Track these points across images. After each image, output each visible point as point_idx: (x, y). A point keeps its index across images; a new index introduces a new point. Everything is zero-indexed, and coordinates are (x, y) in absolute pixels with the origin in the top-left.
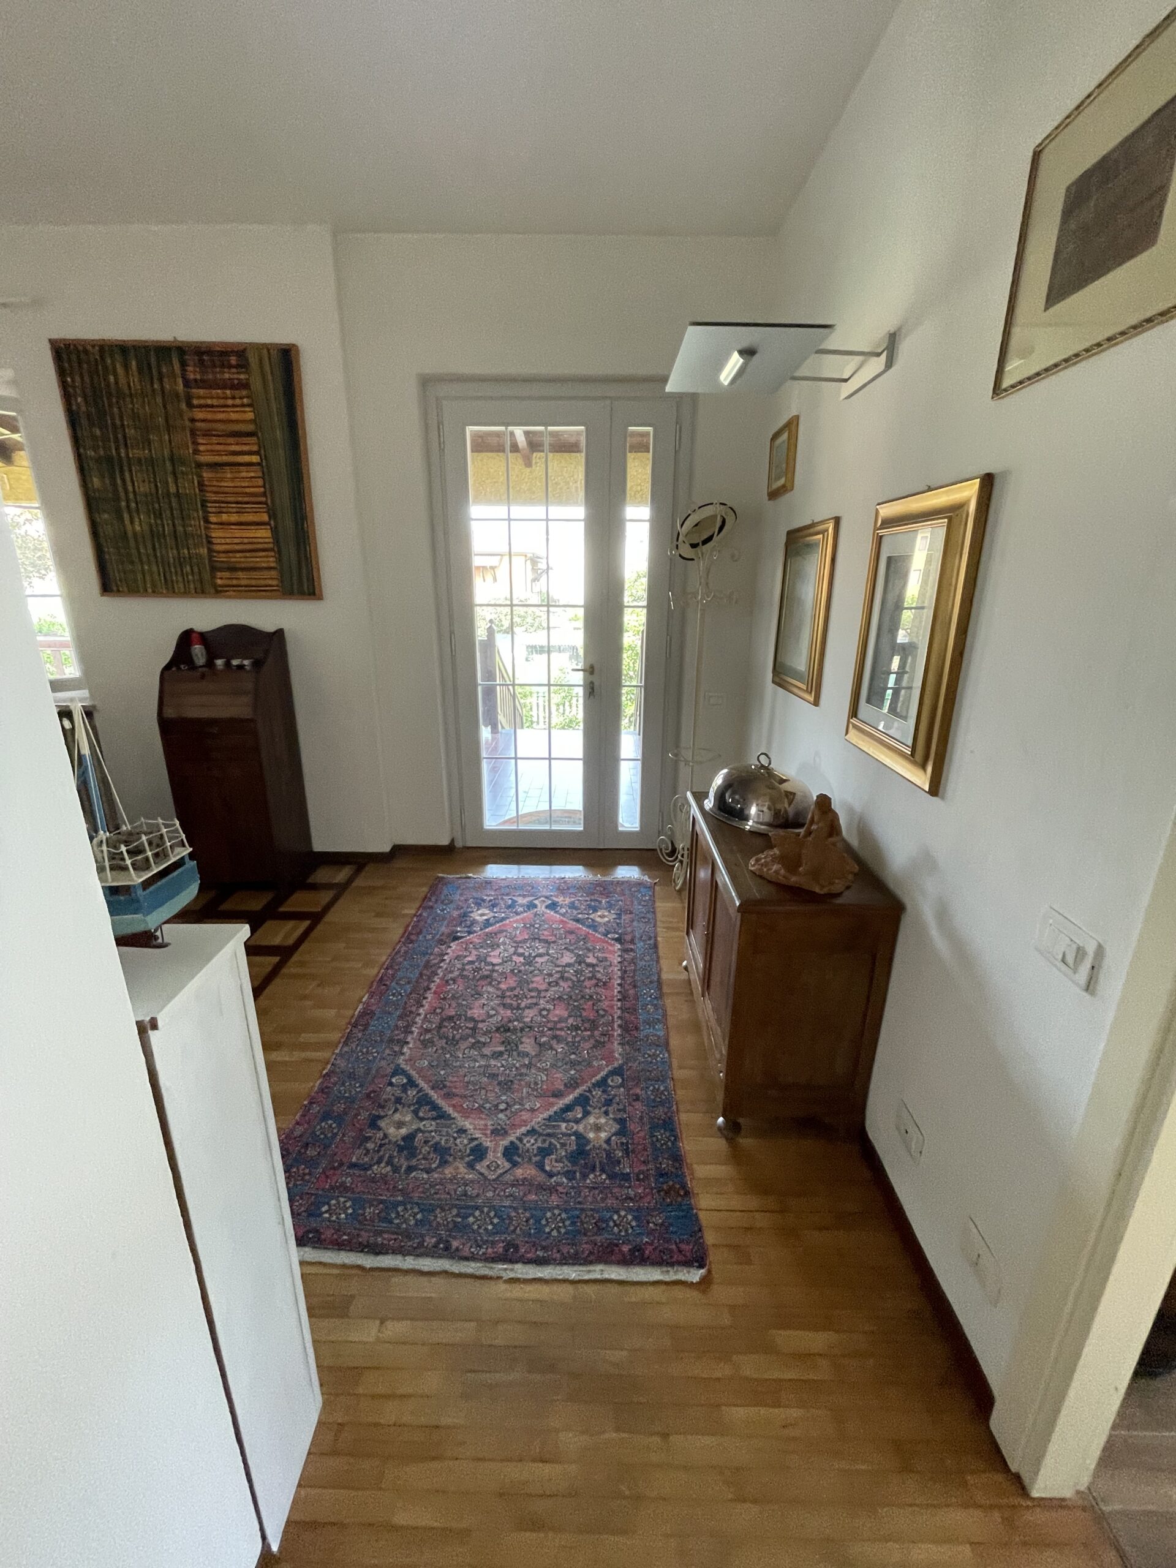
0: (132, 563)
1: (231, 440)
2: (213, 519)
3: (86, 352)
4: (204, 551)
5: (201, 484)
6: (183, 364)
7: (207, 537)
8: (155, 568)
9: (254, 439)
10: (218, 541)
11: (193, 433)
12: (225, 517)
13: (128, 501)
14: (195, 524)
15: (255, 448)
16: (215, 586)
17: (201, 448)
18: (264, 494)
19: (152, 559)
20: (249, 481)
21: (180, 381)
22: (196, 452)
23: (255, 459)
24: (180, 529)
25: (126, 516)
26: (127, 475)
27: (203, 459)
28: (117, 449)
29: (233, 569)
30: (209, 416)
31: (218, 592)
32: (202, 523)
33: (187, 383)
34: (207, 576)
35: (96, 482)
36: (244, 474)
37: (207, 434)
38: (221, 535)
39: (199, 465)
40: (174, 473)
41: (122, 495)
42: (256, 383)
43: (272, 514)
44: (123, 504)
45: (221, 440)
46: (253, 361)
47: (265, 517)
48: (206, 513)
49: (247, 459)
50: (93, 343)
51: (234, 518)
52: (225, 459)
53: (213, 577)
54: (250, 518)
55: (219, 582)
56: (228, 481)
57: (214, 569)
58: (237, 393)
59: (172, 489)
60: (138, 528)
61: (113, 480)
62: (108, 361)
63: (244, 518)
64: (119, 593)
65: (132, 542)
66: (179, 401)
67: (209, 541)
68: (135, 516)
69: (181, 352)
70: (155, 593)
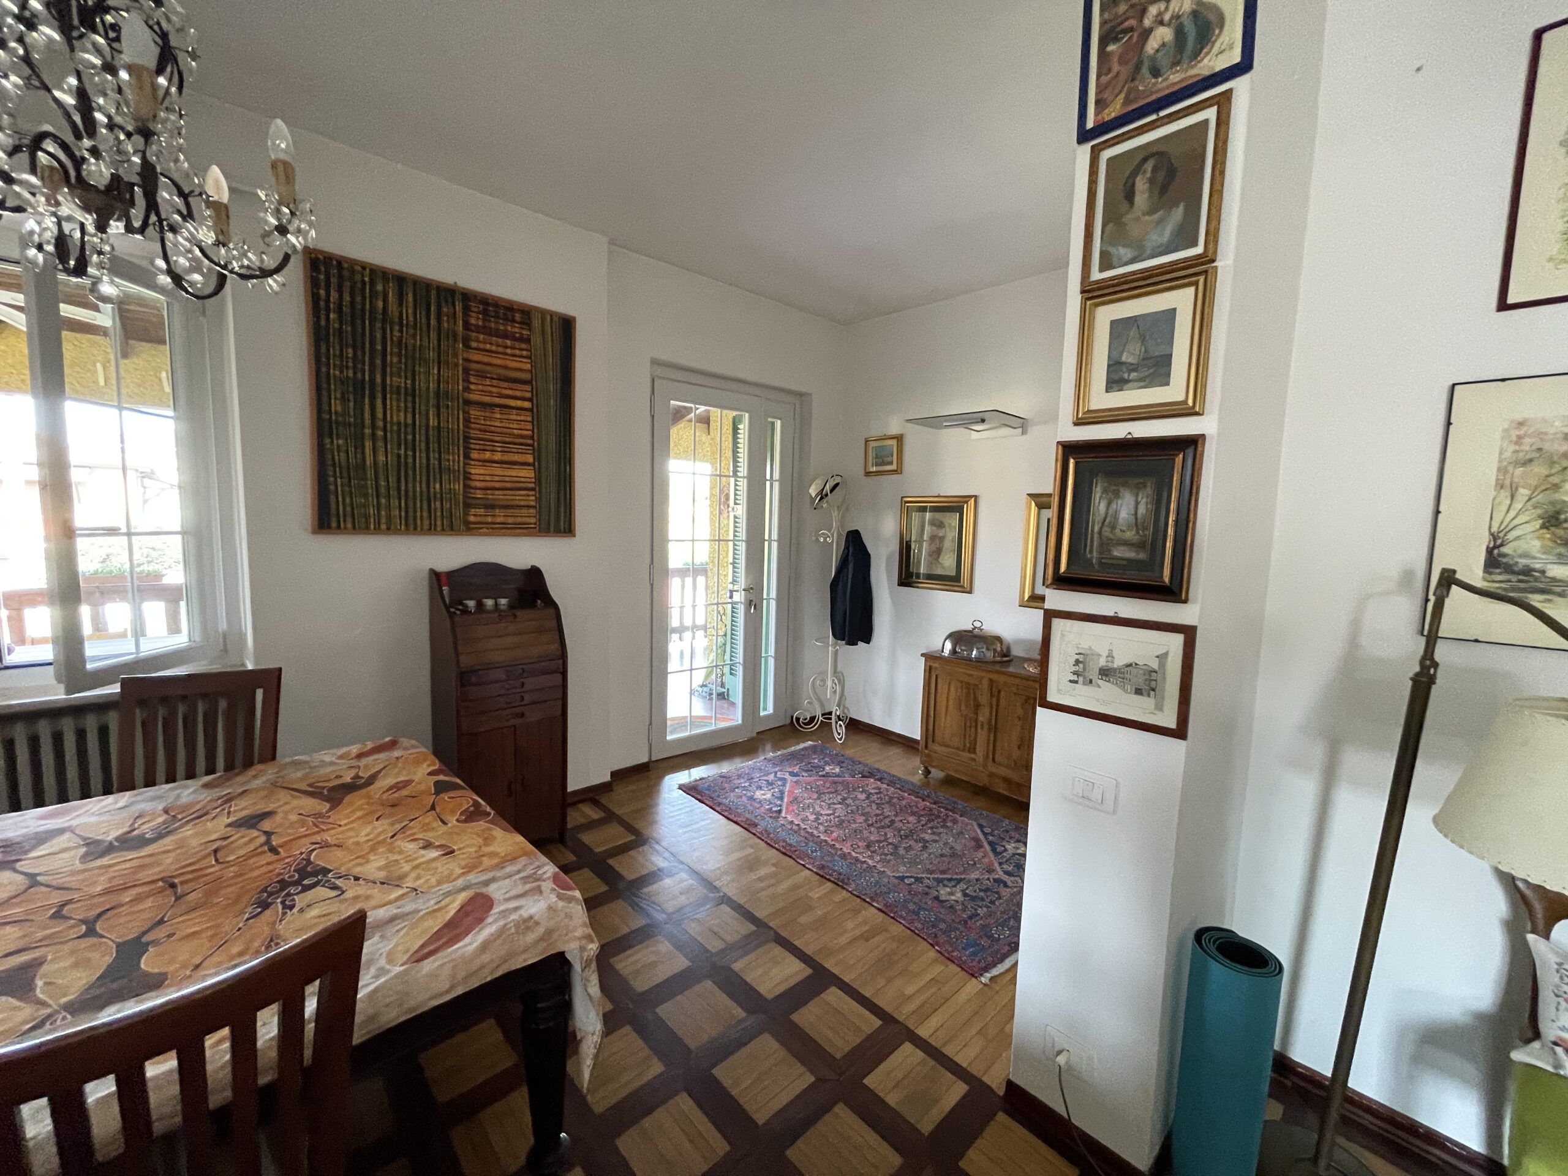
0: (365, 495)
1: (505, 385)
2: (474, 455)
3: (352, 271)
4: (459, 487)
5: (467, 421)
6: (466, 309)
7: (465, 472)
8: (395, 502)
9: (529, 388)
10: (477, 477)
11: (466, 371)
12: (487, 455)
13: (374, 427)
14: (454, 459)
15: (528, 395)
16: (467, 523)
17: (472, 387)
18: (532, 438)
19: (393, 493)
20: (519, 424)
21: (460, 323)
22: (467, 389)
23: (527, 404)
24: (434, 462)
25: (368, 444)
26: (379, 402)
27: (473, 397)
28: (372, 372)
29: (490, 506)
30: (486, 359)
31: (470, 529)
32: (461, 458)
33: (467, 326)
34: (459, 512)
36: (515, 417)
37: (482, 375)
38: (482, 472)
39: (467, 402)
40: (438, 408)
41: (368, 422)
42: (536, 340)
43: (538, 457)
44: (367, 431)
45: (495, 382)
46: (536, 323)
47: (530, 459)
48: (467, 449)
49: (519, 403)
50: (362, 266)
51: (498, 456)
52: (497, 400)
53: (466, 514)
54: (517, 458)
55: (472, 519)
56: (496, 421)
57: (467, 506)
58: (517, 344)
59: (433, 422)
60: (381, 458)
61: (359, 405)
62: (379, 287)
63: (508, 457)
64: (339, 529)
65: (370, 473)
66: (455, 340)
67: (467, 477)
68: (380, 444)
69: (468, 297)
70: (390, 530)
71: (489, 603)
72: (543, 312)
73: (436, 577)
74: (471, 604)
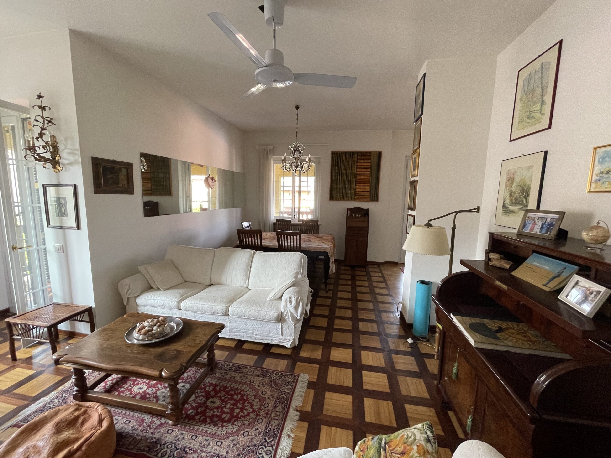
0: (337, 194)
1: (365, 169)
2: (357, 185)
3: (338, 153)
4: (353, 191)
5: (356, 178)
6: (357, 155)
8: (342, 195)
9: (370, 169)
11: (357, 168)
12: (360, 185)
14: (353, 186)
15: (369, 171)
16: (355, 199)
18: (370, 180)
19: (342, 193)
20: (367, 177)
21: (356, 158)
22: (357, 172)
23: (369, 173)
24: (349, 187)
25: (338, 184)
26: (341, 176)
27: (358, 173)
28: (340, 171)
29: (359, 195)
30: (361, 165)
31: (355, 200)
32: (355, 186)
33: (357, 159)
34: (353, 196)
35: (334, 178)
37: (360, 168)
38: (358, 188)
39: (357, 174)
40: (351, 176)
41: (338, 180)
42: (372, 158)
43: (371, 185)
44: (338, 182)
45: (362, 169)
46: (372, 154)
47: (369, 185)
48: (356, 184)
49: (367, 173)
50: (340, 152)
51: (362, 185)
52: (362, 173)
53: (355, 197)
54: (366, 185)
55: (356, 198)
56: (362, 177)
57: (355, 195)
58: (368, 160)
59: (349, 179)
60: (340, 187)
61: (337, 177)
62: (342, 155)
63: (364, 185)
64: (333, 200)
65: (338, 189)
66: (355, 162)
67: (355, 189)
68: (340, 184)
69: (358, 153)
70: (341, 200)
71: (357, 215)
72: (374, 152)
73: (348, 209)
74: (354, 215)
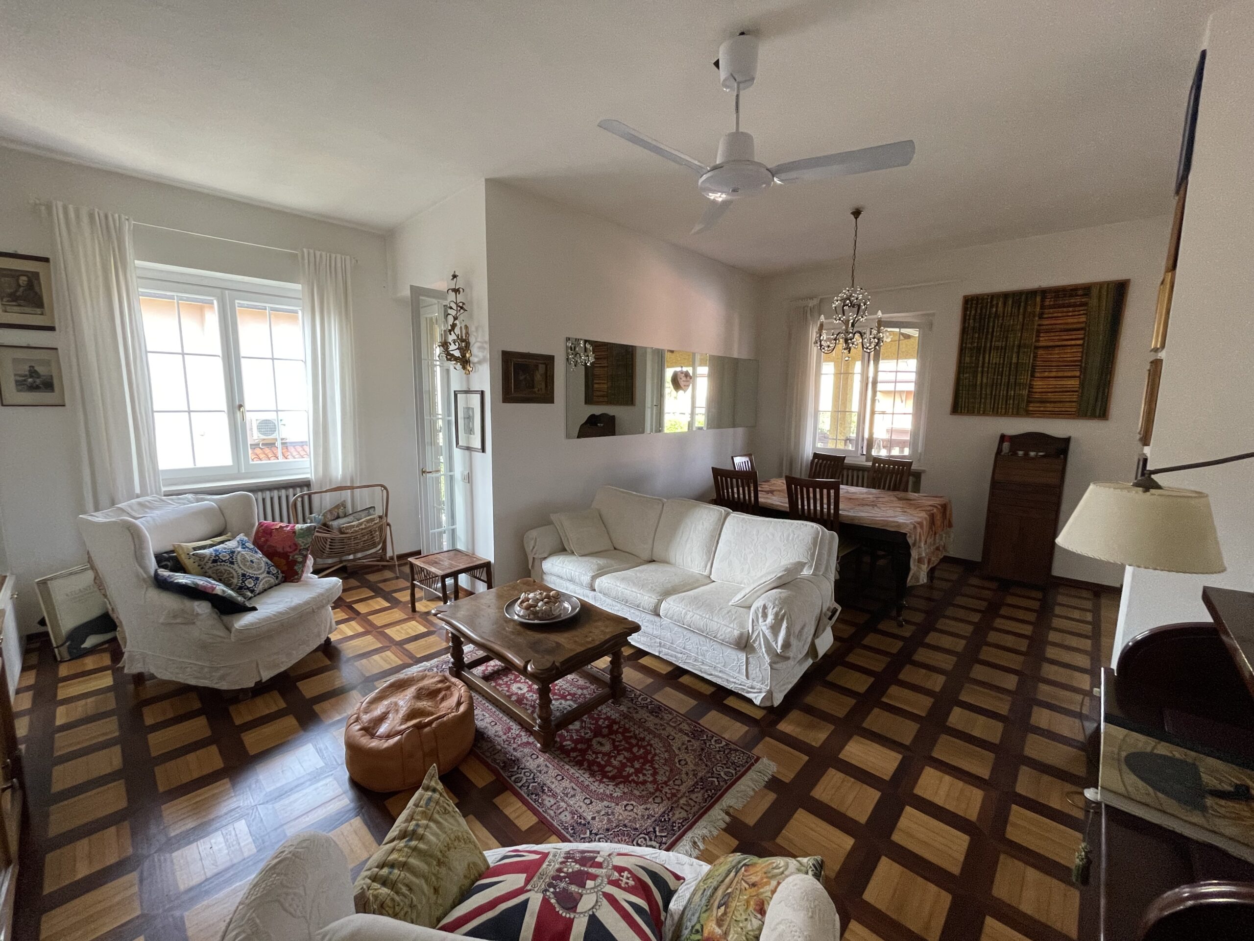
0: (975, 398)
1: (1062, 333)
2: (1037, 375)
3: (984, 299)
4: (1025, 392)
5: (1035, 357)
6: (1043, 300)
7: (1030, 384)
8: (988, 401)
9: (1082, 332)
10: (1037, 387)
11: (1038, 332)
12: (1046, 374)
13: (983, 367)
14: (1024, 378)
15: (1082, 336)
16: (1027, 411)
17: (1041, 339)
18: (1081, 361)
19: (989, 396)
20: (1072, 354)
21: (1038, 307)
22: (1037, 341)
23: (1080, 342)
24: (1012, 380)
25: (979, 375)
26: (987, 356)
27: (1041, 344)
28: (986, 342)
29: (1044, 402)
30: (1053, 322)
31: (1028, 414)
32: (1029, 377)
33: (1042, 307)
34: (1023, 405)
35: (967, 359)
36: (1069, 351)
37: (1048, 331)
38: (1041, 383)
39: (1036, 348)
40: (1018, 353)
41: (980, 365)
42: (1094, 302)
43: (1083, 373)
44: (980, 369)
45: (1057, 334)
46: (1095, 292)
47: (1078, 374)
48: (1033, 372)
49: (1074, 342)
50: (988, 295)
51: (1053, 374)
52: (1057, 343)
53: (1027, 406)
54: (1066, 374)
55: (1031, 409)
56: (1055, 355)
57: (1029, 402)
58: (1077, 309)
59: (1014, 360)
60: (985, 381)
61: (977, 359)
62: (995, 302)
63: (1060, 374)
64: (961, 413)
65: (978, 389)
66: (1034, 316)
67: (1031, 386)
68: (985, 375)
69: (1044, 293)
70: (985, 414)
71: (1032, 454)
72: (1101, 285)
73: (1003, 438)
74: (1021, 453)
